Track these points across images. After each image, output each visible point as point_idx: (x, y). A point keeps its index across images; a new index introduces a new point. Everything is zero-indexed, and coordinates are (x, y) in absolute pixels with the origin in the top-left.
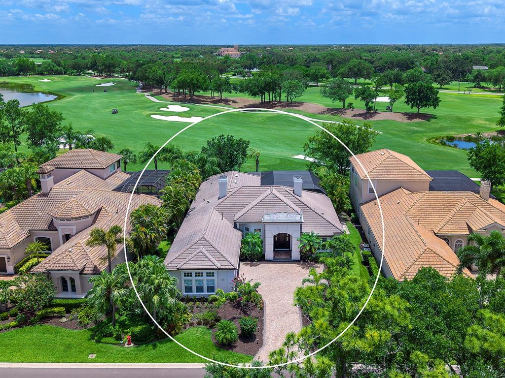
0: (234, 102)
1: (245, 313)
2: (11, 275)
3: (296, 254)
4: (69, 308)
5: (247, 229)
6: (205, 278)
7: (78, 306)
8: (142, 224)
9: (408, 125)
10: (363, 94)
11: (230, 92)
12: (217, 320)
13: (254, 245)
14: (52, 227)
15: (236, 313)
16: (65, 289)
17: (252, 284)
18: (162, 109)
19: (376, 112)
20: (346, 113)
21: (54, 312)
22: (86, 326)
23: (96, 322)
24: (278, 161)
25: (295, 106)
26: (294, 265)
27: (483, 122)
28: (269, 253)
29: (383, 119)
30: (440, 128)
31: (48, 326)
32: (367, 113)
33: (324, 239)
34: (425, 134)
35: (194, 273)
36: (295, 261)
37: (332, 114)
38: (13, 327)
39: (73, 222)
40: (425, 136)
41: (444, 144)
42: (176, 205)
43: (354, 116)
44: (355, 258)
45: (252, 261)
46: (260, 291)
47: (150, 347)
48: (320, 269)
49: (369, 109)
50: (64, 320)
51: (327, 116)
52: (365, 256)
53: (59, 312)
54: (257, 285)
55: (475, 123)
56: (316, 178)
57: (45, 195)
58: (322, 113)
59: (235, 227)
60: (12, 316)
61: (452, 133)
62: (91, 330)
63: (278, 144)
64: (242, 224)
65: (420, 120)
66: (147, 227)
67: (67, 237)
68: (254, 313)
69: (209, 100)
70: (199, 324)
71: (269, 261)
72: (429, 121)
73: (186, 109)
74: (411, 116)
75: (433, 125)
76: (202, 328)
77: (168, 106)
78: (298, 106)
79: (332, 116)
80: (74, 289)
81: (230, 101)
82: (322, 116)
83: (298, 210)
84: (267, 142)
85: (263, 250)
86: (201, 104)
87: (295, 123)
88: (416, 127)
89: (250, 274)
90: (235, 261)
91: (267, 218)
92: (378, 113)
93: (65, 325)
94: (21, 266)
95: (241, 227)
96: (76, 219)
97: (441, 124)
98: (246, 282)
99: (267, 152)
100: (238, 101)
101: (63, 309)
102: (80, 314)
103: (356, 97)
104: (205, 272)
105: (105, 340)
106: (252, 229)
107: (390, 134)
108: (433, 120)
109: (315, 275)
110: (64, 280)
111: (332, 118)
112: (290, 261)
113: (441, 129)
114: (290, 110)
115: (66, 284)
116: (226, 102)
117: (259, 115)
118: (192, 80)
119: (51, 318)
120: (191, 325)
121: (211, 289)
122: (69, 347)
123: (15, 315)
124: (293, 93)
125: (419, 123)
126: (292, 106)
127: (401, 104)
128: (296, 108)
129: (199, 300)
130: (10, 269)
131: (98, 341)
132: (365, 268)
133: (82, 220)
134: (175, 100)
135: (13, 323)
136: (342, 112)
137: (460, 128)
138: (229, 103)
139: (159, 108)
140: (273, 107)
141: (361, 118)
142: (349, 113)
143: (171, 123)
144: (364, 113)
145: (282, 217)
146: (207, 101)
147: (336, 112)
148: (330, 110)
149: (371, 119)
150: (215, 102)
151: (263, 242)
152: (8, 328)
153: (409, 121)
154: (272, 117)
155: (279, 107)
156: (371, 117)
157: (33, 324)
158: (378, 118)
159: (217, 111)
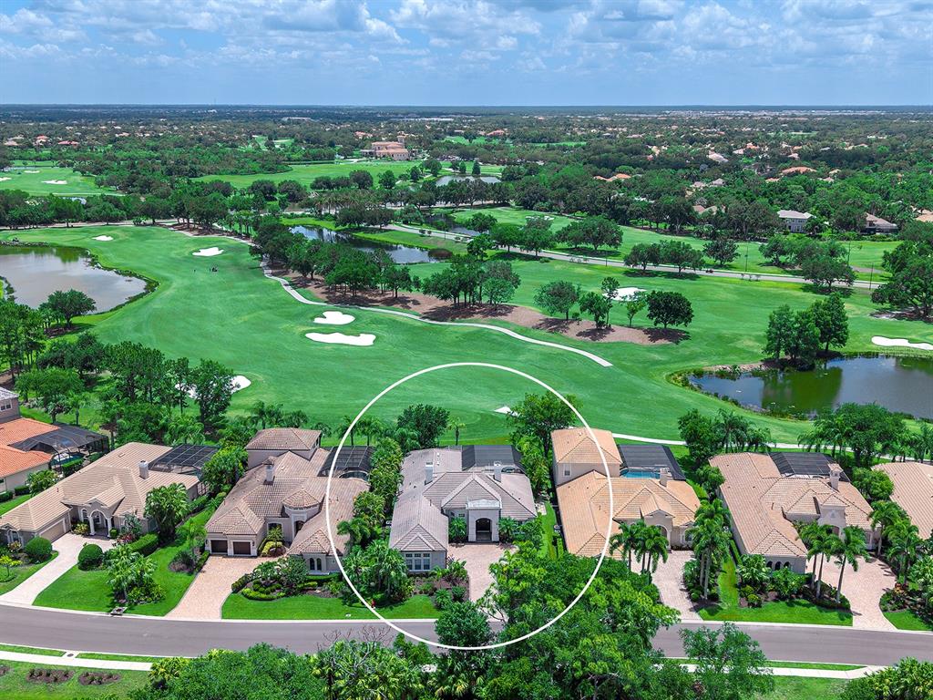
0: (416, 303)
1: (454, 585)
2: (255, 557)
3: (495, 536)
4: (321, 583)
5: (453, 514)
6: (422, 558)
7: (328, 580)
8: (367, 511)
9: (649, 350)
10: (591, 306)
11: (411, 291)
12: (435, 589)
13: (459, 529)
14: (283, 514)
15: (448, 585)
16: (312, 567)
17: (460, 562)
18: (318, 320)
19: (609, 329)
20: (568, 328)
21: (309, 586)
22: (336, 596)
23: (343, 593)
24: (479, 419)
25: (501, 314)
26: (494, 546)
27: (751, 343)
28: (472, 535)
29: (618, 340)
30: (691, 355)
31: (306, 596)
32: (598, 330)
33: (520, 523)
34: (668, 366)
35: (413, 554)
36: (495, 543)
37: (551, 331)
38: (282, 597)
39: (305, 510)
40: (665, 369)
41: (685, 383)
43: (580, 334)
44: (545, 539)
45: (457, 542)
46: (466, 567)
47: (388, 609)
48: (514, 550)
49: (600, 324)
50: (318, 591)
51: (543, 332)
52: (555, 538)
53: (314, 585)
54: (464, 563)
55: (739, 345)
56: (518, 454)
57: (270, 483)
58: (537, 328)
59: (442, 512)
60: (277, 589)
61: (704, 365)
62: (342, 598)
63: (478, 387)
64: (448, 510)
65: (667, 342)
66: (370, 515)
67: (299, 525)
68: (461, 585)
69: (378, 298)
70: (421, 593)
71: (472, 543)
72: (677, 343)
73: (349, 319)
74: (654, 335)
75: (681, 351)
76: (424, 596)
77: (325, 314)
78: (505, 314)
79: (551, 334)
80: (319, 568)
81: (409, 301)
82: (537, 331)
83: (497, 495)
84: (465, 383)
85: (467, 532)
86: (369, 306)
87: (501, 344)
88: (659, 353)
89: (458, 554)
90: (445, 544)
91: (470, 505)
92: (613, 331)
93: (319, 595)
95: (448, 513)
96: (307, 508)
97: (692, 349)
98: (455, 561)
99: (464, 402)
100: (420, 301)
101: (316, 583)
103: (583, 310)
104: (422, 554)
105: (354, 604)
106: (457, 515)
107: (623, 367)
108: (683, 342)
109: (508, 555)
110: (312, 561)
111: (551, 337)
112: (490, 542)
113: (693, 357)
114: (494, 320)
115: (314, 563)
116: (403, 302)
117: (451, 329)
119: (308, 590)
120: (415, 593)
121: (427, 567)
122: (329, 609)
123: (279, 588)
124: (499, 297)
125: (665, 345)
126: (496, 314)
127: (642, 318)
128: (503, 318)
129: (418, 575)
130: (254, 551)
131: (350, 606)
132: (555, 548)
133: (312, 508)
134: (330, 301)
135: (281, 594)
136: (564, 327)
137: (718, 354)
138: (407, 304)
139: (313, 319)
140: (471, 315)
141: (588, 339)
142: (574, 329)
143: (336, 349)
144: (593, 330)
145: (483, 504)
146: (376, 301)
147: (555, 326)
148: (548, 323)
149: (602, 341)
150: (389, 303)
151: (467, 526)
152: (278, 598)
153: (652, 343)
154: (469, 333)
155: (480, 315)
156: (601, 337)
157: (295, 594)
158: (610, 338)
159: (394, 321)
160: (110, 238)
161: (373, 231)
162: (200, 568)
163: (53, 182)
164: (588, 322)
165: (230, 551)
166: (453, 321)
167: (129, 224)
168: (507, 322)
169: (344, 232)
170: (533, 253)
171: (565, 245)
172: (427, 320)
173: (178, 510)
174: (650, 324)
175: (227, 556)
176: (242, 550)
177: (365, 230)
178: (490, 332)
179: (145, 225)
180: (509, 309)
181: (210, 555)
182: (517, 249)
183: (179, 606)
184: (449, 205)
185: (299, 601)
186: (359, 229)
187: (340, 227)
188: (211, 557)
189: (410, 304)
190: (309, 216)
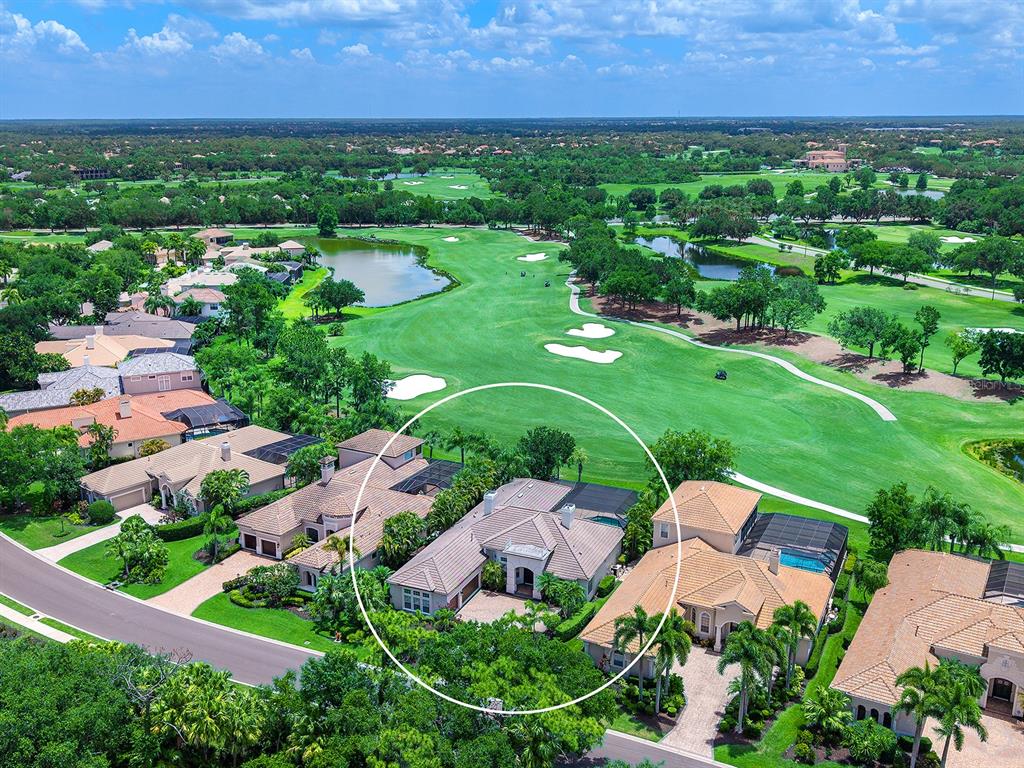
0: (698, 322)
2: (278, 560)
4: (307, 600)
5: (494, 556)
6: (421, 597)
9: (965, 407)
13: (491, 574)
14: (320, 520)
16: (308, 583)
18: (573, 332)
19: (922, 374)
20: (866, 369)
21: (295, 601)
22: (313, 618)
23: (322, 617)
25: (790, 343)
28: (511, 586)
29: (926, 390)
31: (287, 612)
32: (904, 374)
34: (978, 431)
35: (412, 590)
37: (841, 370)
38: (263, 607)
39: (336, 519)
40: (971, 435)
41: (987, 456)
42: (439, 516)
43: (878, 377)
45: (491, 590)
49: (910, 367)
50: (300, 609)
51: (831, 370)
53: (299, 602)
57: (324, 485)
58: (828, 363)
59: (482, 551)
60: (265, 597)
62: (317, 623)
64: (489, 550)
65: (997, 400)
69: (659, 314)
71: (510, 595)
72: (1013, 403)
73: (608, 333)
74: (983, 388)
77: (584, 326)
78: (795, 344)
79: (838, 373)
80: (315, 584)
81: (690, 320)
82: (824, 368)
83: (552, 544)
85: (503, 582)
86: (642, 322)
87: (767, 378)
89: (481, 604)
90: (454, 587)
92: (925, 377)
93: (299, 614)
94: (288, 553)
96: (339, 517)
101: (302, 600)
102: (311, 606)
104: (421, 592)
105: (322, 633)
107: (907, 424)
110: (309, 574)
111: (837, 377)
112: (529, 597)
114: (783, 352)
115: (311, 578)
116: (683, 320)
117: (718, 355)
118: (629, 284)
119: (292, 606)
121: (427, 609)
122: (294, 631)
123: (267, 597)
124: (789, 322)
125: (994, 405)
126: (784, 343)
127: (972, 366)
128: (790, 348)
130: (279, 555)
131: (317, 633)
133: (344, 519)
134: (603, 313)
135: (263, 604)
136: (861, 366)
138: (688, 323)
139: (568, 329)
140: (754, 340)
141: (885, 383)
142: (876, 368)
143: (564, 364)
144: (898, 374)
145: (527, 550)
146: (655, 317)
147: (851, 363)
148: (846, 358)
149: (903, 388)
150: (666, 320)
151: (505, 574)
152: (258, 607)
153: (975, 399)
154: (738, 361)
155: (764, 342)
156: (905, 382)
157: (277, 607)
158: (917, 386)
159: (657, 340)
160: (457, 240)
161: (731, 244)
162: (219, 561)
163: (456, 187)
164: (895, 365)
165: (259, 549)
166: (727, 346)
167: (485, 228)
168: (792, 354)
169: (698, 244)
170: (900, 277)
171: (949, 271)
172: (698, 343)
173: (227, 496)
174: (977, 372)
175: (256, 554)
176: (269, 550)
177: (722, 243)
178: (762, 363)
179: (499, 228)
180: (803, 338)
181: (241, 549)
182: (879, 272)
183: (168, 594)
184: (849, 219)
185: (276, 615)
186: (716, 242)
187: (696, 239)
188: (240, 553)
189: (689, 324)
190: (672, 226)
